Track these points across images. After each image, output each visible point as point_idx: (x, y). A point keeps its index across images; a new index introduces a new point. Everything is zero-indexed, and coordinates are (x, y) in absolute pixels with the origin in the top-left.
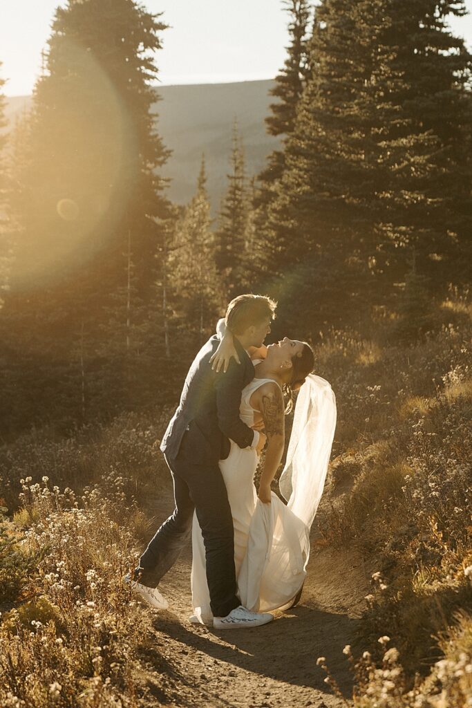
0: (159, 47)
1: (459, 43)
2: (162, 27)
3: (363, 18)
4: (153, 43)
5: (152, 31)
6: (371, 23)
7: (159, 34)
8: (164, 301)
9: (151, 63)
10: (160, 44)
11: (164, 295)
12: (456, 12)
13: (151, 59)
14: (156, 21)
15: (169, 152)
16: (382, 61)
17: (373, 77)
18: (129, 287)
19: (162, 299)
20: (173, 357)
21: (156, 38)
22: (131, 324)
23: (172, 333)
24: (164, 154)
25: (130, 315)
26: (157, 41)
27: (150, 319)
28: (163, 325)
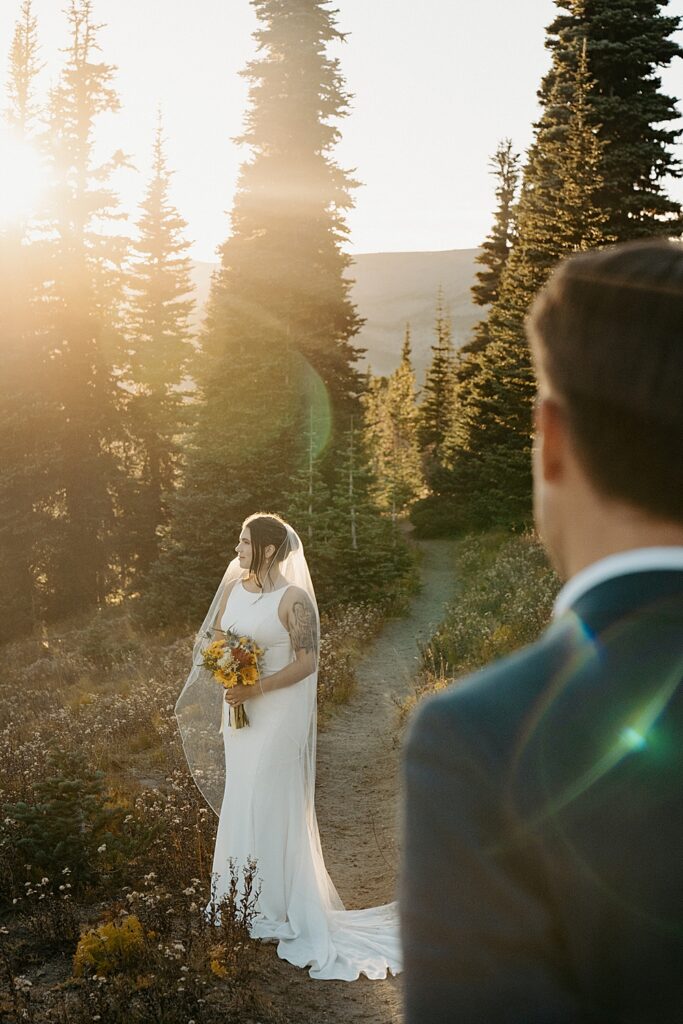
0: (352, 206)
1: (675, 207)
2: (356, 184)
3: (572, 176)
4: (347, 202)
5: (344, 189)
6: (580, 183)
7: (352, 192)
8: (351, 487)
9: (343, 223)
10: (354, 203)
11: (351, 480)
12: (673, 173)
13: (343, 220)
14: (349, 177)
15: (363, 320)
16: (592, 224)
17: (583, 242)
18: (310, 469)
19: (348, 484)
20: (360, 549)
21: (348, 197)
22: (313, 511)
23: (359, 522)
24: (357, 323)
25: (312, 501)
26: (350, 199)
27: (335, 506)
28: (349, 513)
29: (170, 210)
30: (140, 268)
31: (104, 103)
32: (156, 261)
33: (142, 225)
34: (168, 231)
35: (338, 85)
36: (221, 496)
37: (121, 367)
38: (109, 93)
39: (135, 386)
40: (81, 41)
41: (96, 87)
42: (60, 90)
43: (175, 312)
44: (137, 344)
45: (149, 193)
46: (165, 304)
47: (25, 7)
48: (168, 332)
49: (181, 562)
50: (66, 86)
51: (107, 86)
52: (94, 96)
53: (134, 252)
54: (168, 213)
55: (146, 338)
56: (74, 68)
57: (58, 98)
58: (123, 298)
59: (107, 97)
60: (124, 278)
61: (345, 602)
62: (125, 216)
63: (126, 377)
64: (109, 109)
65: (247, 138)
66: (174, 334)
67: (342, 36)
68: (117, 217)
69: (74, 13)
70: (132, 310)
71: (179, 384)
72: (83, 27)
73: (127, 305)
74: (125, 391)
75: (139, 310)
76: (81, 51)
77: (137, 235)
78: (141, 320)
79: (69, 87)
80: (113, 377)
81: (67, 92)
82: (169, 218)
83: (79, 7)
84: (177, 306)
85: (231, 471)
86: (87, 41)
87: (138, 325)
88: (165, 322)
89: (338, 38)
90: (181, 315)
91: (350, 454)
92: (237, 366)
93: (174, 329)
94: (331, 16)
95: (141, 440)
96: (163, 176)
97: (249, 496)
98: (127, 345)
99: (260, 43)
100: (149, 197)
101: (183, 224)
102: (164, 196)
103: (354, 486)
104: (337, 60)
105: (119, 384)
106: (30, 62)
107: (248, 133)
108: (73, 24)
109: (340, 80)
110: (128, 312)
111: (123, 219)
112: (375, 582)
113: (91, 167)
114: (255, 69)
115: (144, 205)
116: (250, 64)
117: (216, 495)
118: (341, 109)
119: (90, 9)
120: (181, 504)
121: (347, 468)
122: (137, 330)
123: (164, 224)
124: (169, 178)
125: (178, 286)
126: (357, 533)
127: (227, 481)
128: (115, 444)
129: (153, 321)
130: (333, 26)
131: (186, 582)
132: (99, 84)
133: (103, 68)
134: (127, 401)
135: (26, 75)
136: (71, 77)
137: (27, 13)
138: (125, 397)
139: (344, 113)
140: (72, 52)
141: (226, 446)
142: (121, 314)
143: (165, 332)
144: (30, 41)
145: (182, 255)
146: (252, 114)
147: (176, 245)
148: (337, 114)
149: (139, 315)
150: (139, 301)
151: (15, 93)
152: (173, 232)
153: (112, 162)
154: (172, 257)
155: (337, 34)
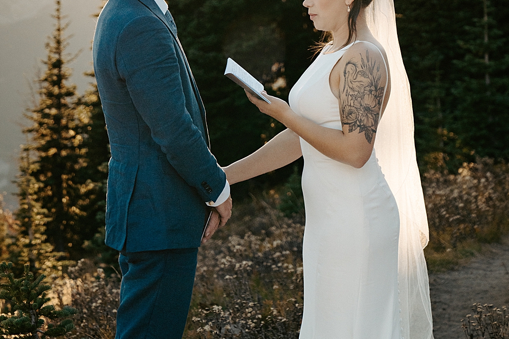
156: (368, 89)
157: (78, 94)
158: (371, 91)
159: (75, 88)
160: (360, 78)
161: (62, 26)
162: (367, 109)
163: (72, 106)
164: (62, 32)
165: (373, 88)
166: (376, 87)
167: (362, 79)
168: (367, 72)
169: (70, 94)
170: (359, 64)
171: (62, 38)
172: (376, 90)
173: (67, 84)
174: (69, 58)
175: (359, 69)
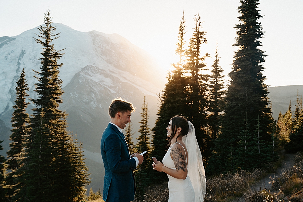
0: (265, 62)
4: (263, 61)
5: (263, 57)
9: (262, 66)
10: (265, 61)
11: (258, 133)
14: (264, 54)
18: (246, 130)
19: (258, 134)
20: (261, 153)
21: (263, 59)
22: (247, 142)
23: (260, 145)
24: (267, 93)
25: (246, 139)
26: (264, 60)
27: (254, 141)
28: (258, 143)
29: (219, 67)
30: (212, 82)
31: (204, 41)
32: (216, 80)
33: (212, 71)
34: (219, 73)
35: (260, 29)
36: (228, 140)
37: (207, 108)
38: (205, 39)
39: (210, 112)
40: (198, 26)
41: (201, 37)
42: (193, 39)
43: (221, 94)
44: (210, 102)
45: (214, 63)
46: (218, 91)
47: (183, 17)
48: (219, 99)
49: (217, 157)
50: (194, 37)
51: (204, 37)
52: (200, 39)
53: (210, 78)
54: (219, 68)
55: (213, 100)
56: (196, 33)
57: (192, 41)
58: (207, 90)
59: (204, 40)
60: (208, 85)
61: (255, 168)
62: (208, 69)
63: (207, 110)
64: (205, 43)
65: (236, 45)
66: (220, 99)
67: (262, 17)
68: (206, 70)
69: (196, 19)
70: (209, 93)
71: (221, 112)
72: (198, 23)
73: (208, 92)
74: (207, 114)
75: (211, 93)
76: (198, 28)
77: (211, 74)
78: (211, 95)
79: (195, 38)
80: (204, 110)
81: (194, 39)
82: (219, 69)
83: (198, 18)
84: (221, 92)
85: (230, 133)
86: (199, 26)
87: (211, 97)
88: (218, 96)
89: (261, 17)
90: (222, 94)
91: (258, 126)
92: (232, 105)
93: (220, 98)
94: (259, 11)
95: (211, 127)
96: (218, 59)
97: (235, 140)
98: (208, 102)
99: (239, 20)
100: (214, 64)
101: (222, 71)
102: (218, 64)
103: (259, 135)
104: (260, 23)
105: (206, 112)
106: (183, 30)
107: (236, 43)
108: (196, 22)
109: (261, 28)
110: (208, 94)
111: (207, 70)
112: (266, 163)
113: (200, 57)
114: (238, 26)
115: (213, 66)
116: (236, 25)
117: (226, 139)
118: (262, 36)
119: (200, 18)
120: (217, 142)
121: (257, 130)
122: (211, 98)
123: (218, 71)
124: (219, 59)
125: (221, 87)
126: (260, 148)
127: (229, 136)
128: (205, 128)
129: (215, 96)
130: (259, 14)
131: (218, 163)
132: (202, 37)
133: (203, 32)
134: (207, 116)
135: (183, 34)
136: (195, 35)
137: (183, 18)
138: (207, 115)
139: (263, 37)
140: (196, 29)
141: (229, 127)
142: (206, 94)
143: (218, 99)
144: (184, 26)
145: (223, 79)
146: (238, 38)
147: (221, 76)
148: (261, 37)
149: (211, 94)
150: (211, 91)
151: (180, 39)
152: (220, 73)
153: (205, 56)
154: (220, 79)
155: (261, 16)
156: (179, 157)
157: (134, 144)
158: (180, 157)
159: (133, 143)
160: (176, 154)
161: (130, 125)
162: (181, 162)
163: (132, 148)
164: (130, 127)
165: (181, 156)
166: (181, 155)
167: (177, 154)
168: (178, 152)
169: (132, 144)
170: (175, 150)
171: (130, 128)
172: (182, 156)
173: (131, 141)
174: (132, 134)
175: (175, 152)
